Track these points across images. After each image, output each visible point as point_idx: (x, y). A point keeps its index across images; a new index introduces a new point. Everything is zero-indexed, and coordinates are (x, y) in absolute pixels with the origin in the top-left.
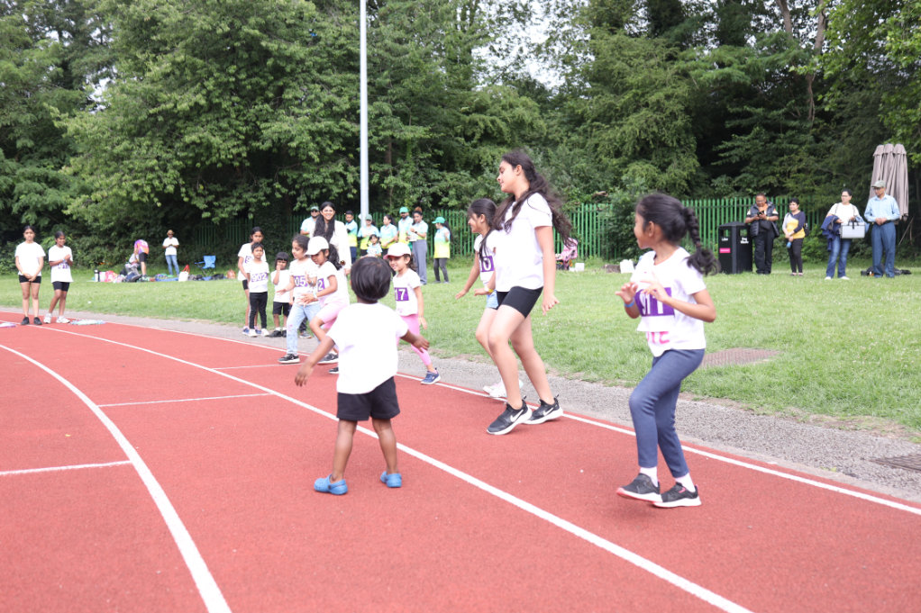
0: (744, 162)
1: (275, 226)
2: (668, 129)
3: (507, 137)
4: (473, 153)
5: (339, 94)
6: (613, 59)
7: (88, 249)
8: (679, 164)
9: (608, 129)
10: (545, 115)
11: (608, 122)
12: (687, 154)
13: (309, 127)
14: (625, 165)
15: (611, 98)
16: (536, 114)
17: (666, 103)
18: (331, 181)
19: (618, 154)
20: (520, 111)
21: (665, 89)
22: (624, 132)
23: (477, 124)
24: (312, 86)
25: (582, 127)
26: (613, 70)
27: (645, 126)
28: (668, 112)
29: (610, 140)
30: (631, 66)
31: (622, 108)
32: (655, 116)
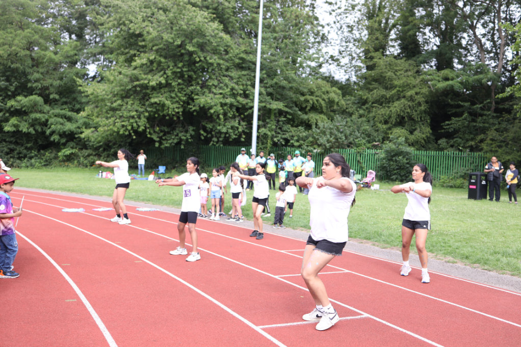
0: (456, 131)
1: (194, 150)
2: (416, 111)
3: (324, 110)
4: (305, 117)
5: (237, 83)
6: (386, 71)
7: (86, 157)
8: (421, 130)
9: (381, 108)
10: (344, 98)
11: (381, 105)
12: (425, 125)
13: (221, 100)
14: (390, 129)
15: (384, 92)
16: (341, 97)
17: (416, 96)
18: (231, 131)
19: (386, 122)
20: (332, 95)
21: (414, 89)
22: (391, 111)
23: (308, 101)
24: (224, 78)
25: (366, 106)
26: (385, 77)
27: (403, 109)
28: (416, 102)
29: (382, 114)
30: (396, 75)
31: (390, 97)
32: (409, 103)
